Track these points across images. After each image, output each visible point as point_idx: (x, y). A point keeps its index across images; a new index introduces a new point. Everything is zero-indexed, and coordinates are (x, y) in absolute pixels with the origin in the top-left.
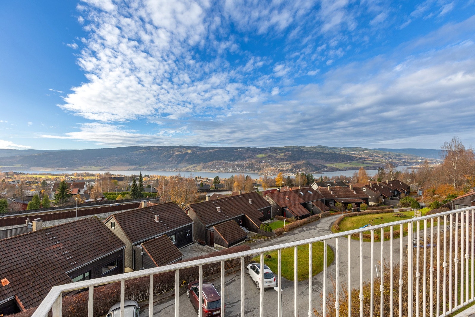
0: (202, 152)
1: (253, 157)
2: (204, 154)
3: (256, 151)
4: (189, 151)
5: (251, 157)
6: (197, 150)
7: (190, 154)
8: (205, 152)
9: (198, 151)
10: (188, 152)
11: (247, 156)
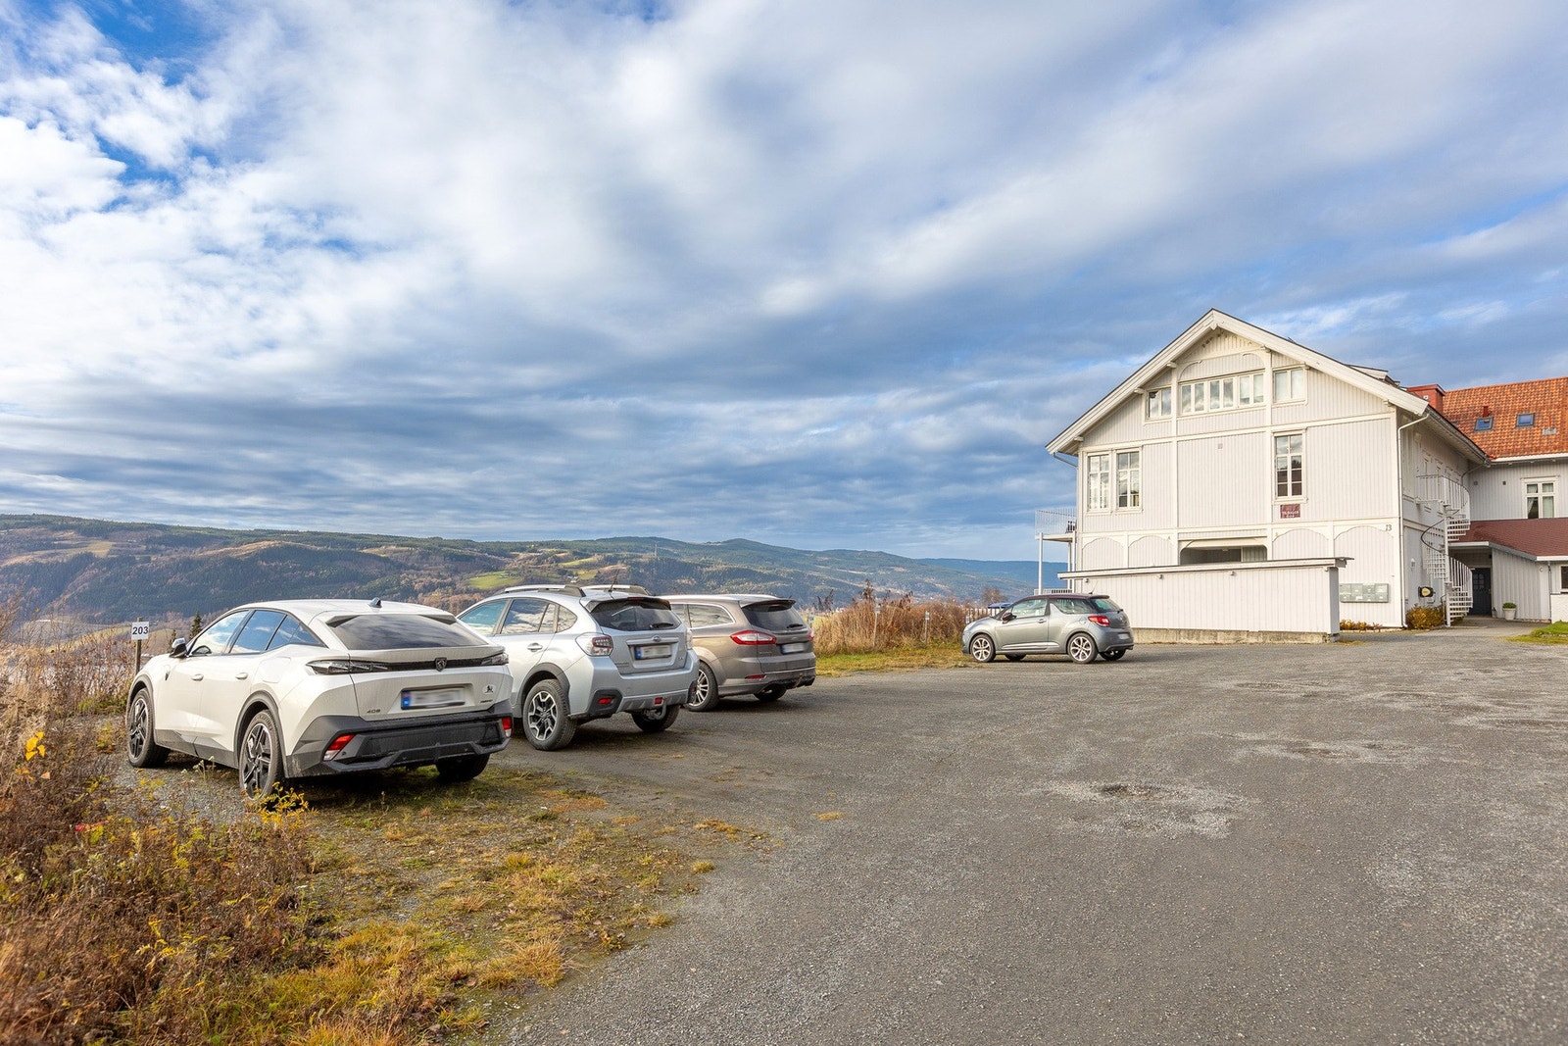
0: (179, 554)
1: (452, 584)
2: (189, 564)
3: (469, 558)
4: (101, 549)
5: (442, 586)
6: (148, 542)
7: (108, 563)
8: (197, 554)
9: (155, 551)
10: (89, 557)
11: (426, 580)
